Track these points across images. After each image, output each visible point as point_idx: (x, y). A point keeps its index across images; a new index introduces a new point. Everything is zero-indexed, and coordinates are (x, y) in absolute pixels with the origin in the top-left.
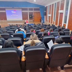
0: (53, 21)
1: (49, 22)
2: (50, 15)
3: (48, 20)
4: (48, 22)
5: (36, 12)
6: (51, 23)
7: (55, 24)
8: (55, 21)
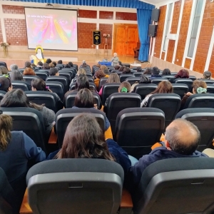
0: (185, 56)
1: (169, 59)
2: (176, 37)
3: (163, 53)
4: (163, 58)
5: (124, 26)
6: (176, 62)
7: (194, 69)
8: (193, 59)
